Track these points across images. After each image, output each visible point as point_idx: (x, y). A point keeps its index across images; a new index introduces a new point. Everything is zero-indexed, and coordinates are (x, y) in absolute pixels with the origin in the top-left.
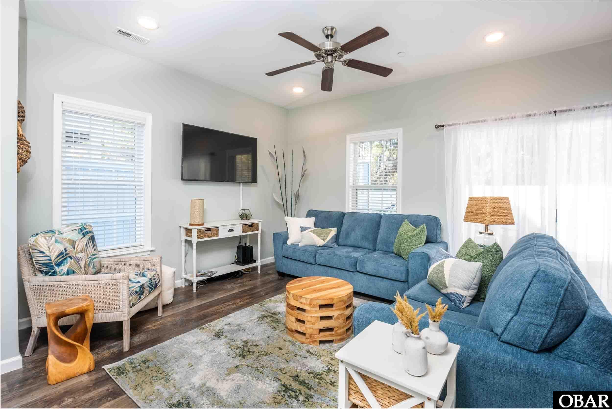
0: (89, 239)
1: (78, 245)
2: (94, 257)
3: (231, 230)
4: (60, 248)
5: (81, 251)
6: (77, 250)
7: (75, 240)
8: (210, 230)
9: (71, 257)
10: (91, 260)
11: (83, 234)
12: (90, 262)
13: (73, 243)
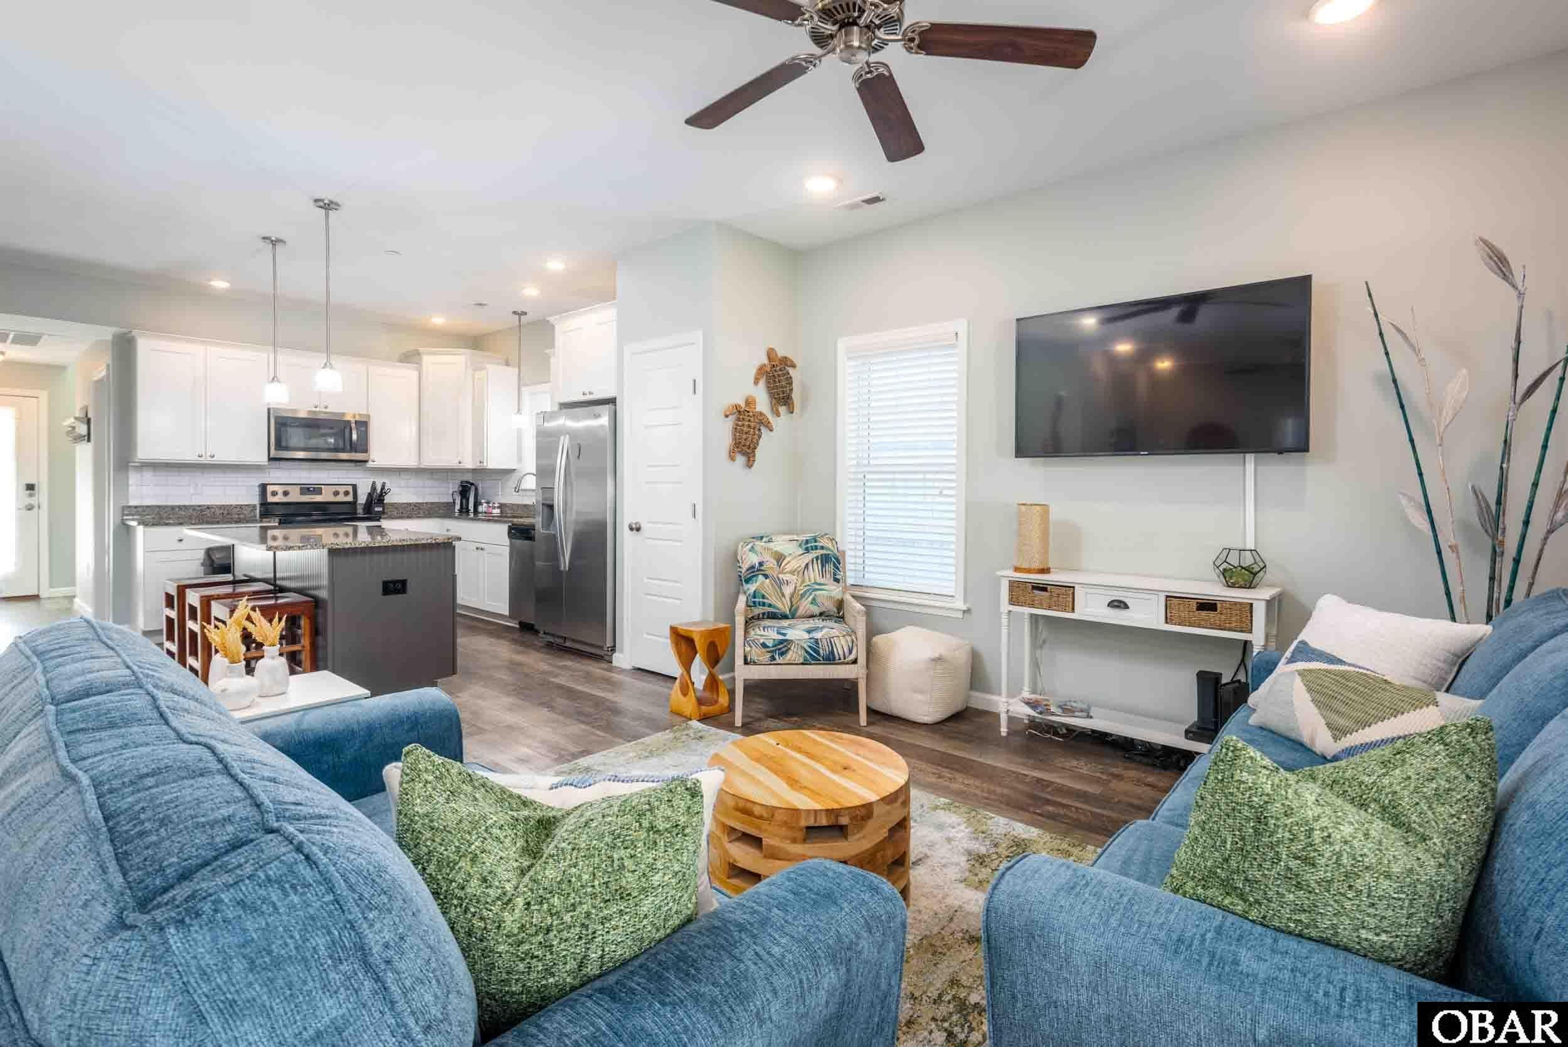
0: (817, 558)
1: (789, 562)
2: (817, 587)
3: (1119, 605)
4: (754, 559)
5: (792, 572)
6: (783, 569)
7: (786, 554)
8: (1045, 589)
9: (766, 576)
10: (808, 590)
11: (807, 549)
12: (805, 592)
13: (780, 558)
